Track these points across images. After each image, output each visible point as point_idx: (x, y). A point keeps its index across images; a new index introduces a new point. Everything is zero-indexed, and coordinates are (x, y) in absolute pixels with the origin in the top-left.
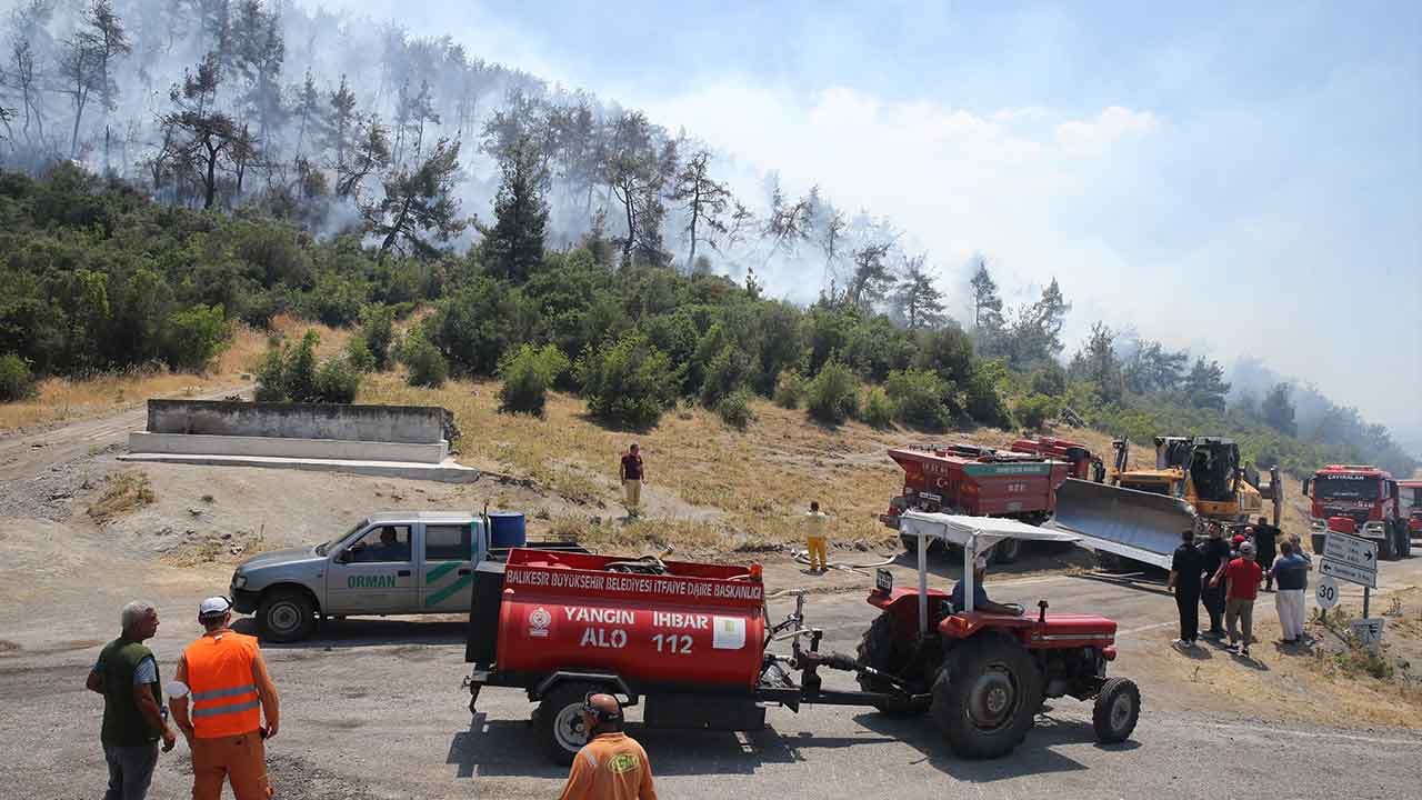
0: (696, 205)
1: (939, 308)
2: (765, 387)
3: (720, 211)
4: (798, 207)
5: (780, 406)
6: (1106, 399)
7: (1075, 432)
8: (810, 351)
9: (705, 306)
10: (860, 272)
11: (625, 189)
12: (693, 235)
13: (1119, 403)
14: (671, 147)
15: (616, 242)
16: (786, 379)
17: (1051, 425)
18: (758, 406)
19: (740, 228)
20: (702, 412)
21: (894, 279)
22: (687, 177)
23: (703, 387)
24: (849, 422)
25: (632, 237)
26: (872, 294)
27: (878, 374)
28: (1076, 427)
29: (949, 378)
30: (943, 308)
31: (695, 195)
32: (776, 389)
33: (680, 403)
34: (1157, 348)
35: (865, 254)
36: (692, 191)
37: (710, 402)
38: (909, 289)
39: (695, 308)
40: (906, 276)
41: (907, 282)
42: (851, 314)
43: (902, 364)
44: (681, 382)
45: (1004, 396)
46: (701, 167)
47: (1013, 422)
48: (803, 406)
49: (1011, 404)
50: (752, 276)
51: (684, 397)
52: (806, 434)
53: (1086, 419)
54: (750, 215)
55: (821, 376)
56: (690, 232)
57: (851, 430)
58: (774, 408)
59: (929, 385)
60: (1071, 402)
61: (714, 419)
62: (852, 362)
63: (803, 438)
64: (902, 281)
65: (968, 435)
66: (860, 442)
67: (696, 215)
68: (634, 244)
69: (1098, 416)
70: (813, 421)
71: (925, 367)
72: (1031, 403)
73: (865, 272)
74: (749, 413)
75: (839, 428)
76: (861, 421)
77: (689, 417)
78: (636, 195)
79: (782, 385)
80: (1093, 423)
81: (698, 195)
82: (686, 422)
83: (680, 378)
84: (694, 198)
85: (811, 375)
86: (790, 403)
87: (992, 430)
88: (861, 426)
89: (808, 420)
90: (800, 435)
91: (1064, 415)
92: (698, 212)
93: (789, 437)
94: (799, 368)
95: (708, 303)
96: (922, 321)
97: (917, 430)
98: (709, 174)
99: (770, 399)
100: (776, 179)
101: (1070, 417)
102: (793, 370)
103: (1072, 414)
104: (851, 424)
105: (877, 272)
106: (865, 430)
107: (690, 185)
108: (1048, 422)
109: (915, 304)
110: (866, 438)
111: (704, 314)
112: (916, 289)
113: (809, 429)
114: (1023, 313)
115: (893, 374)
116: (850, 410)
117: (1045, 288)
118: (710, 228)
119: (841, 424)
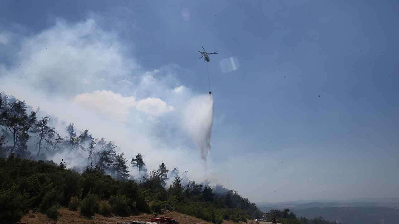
0: (42, 135)
1: (127, 172)
2: (65, 203)
3: (51, 138)
4: (80, 137)
5: (71, 210)
6: (180, 200)
7: (171, 212)
8: (83, 189)
9: (43, 174)
10: (100, 160)
11: (14, 129)
12: (40, 146)
13: (183, 202)
14: (34, 114)
15: (8, 148)
16: (73, 200)
17: (163, 211)
18: (63, 211)
19: (58, 143)
20: (40, 214)
21: (112, 162)
22: (39, 125)
23: (41, 204)
24: (96, 214)
25: (15, 145)
26: (105, 167)
27: (106, 196)
28: (171, 211)
29: (130, 197)
30: (128, 171)
31: (42, 132)
32: (69, 203)
33: (30, 211)
34: (194, 183)
35: (102, 154)
36: (41, 130)
37: (43, 211)
38: (117, 165)
39: (40, 174)
40: (116, 161)
41: (116, 163)
42: (97, 175)
43: (115, 193)
44: (32, 203)
45: (148, 202)
46: (45, 122)
47: (151, 211)
48: (79, 210)
49: (150, 204)
50: (63, 162)
51: (32, 209)
52: (80, 220)
53: (174, 208)
54: (62, 139)
55: (86, 198)
56: (39, 144)
57: (97, 218)
58: (68, 211)
59: (123, 199)
60: (169, 203)
61: (44, 217)
62: (97, 192)
63: (79, 221)
64: (115, 163)
65: (137, 216)
66: (99, 221)
67: (41, 138)
68: (15, 148)
69: (177, 206)
70: (83, 215)
71: (123, 194)
72: (157, 204)
73: (102, 159)
74: (58, 213)
75: (93, 217)
76: (100, 214)
77: (34, 217)
78: (18, 131)
79: (71, 201)
80: (176, 209)
81: (43, 132)
82: (32, 219)
83: (32, 201)
84: (41, 133)
85: (83, 198)
86: (75, 209)
87: (145, 214)
88: (101, 216)
89: (81, 215)
90: (78, 220)
91: (167, 207)
92: (43, 138)
93: (74, 222)
94: (78, 196)
95: (45, 172)
96: (121, 176)
97: (120, 215)
98: (48, 125)
99: (67, 207)
100: (72, 127)
101: (169, 208)
102: (76, 197)
103: (169, 207)
104: (97, 215)
105: (107, 160)
106: (102, 217)
107: (40, 128)
108: (162, 210)
109: (119, 170)
110: (102, 220)
111: (43, 176)
112: (119, 165)
113: (81, 218)
114: (154, 173)
115: (112, 196)
116: (97, 210)
117: (160, 165)
118: (47, 143)
119: (93, 215)
